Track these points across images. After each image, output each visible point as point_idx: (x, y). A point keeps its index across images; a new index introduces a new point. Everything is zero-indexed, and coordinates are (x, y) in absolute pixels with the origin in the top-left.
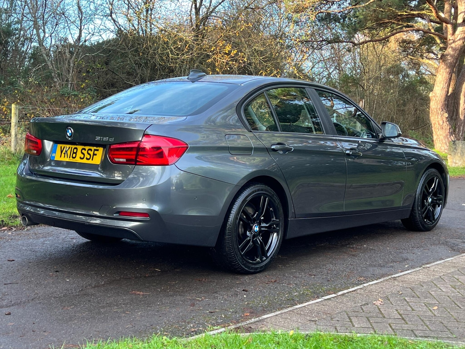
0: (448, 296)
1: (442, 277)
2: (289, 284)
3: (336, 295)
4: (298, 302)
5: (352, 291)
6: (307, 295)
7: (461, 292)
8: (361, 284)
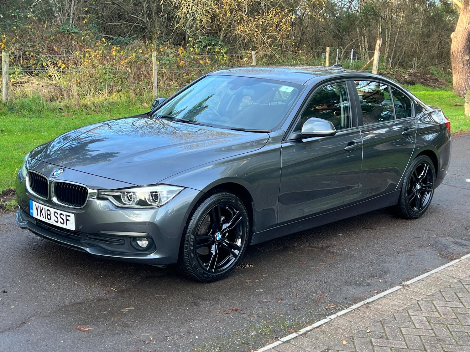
0: (420, 336)
1: (419, 302)
2: (251, 315)
3: (297, 335)
4: (253, 347)
5: (317, 328)
6: (265, 335)
7: (434, 329)
8: (329, 315)
